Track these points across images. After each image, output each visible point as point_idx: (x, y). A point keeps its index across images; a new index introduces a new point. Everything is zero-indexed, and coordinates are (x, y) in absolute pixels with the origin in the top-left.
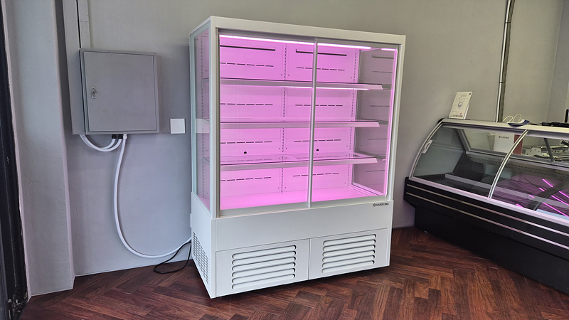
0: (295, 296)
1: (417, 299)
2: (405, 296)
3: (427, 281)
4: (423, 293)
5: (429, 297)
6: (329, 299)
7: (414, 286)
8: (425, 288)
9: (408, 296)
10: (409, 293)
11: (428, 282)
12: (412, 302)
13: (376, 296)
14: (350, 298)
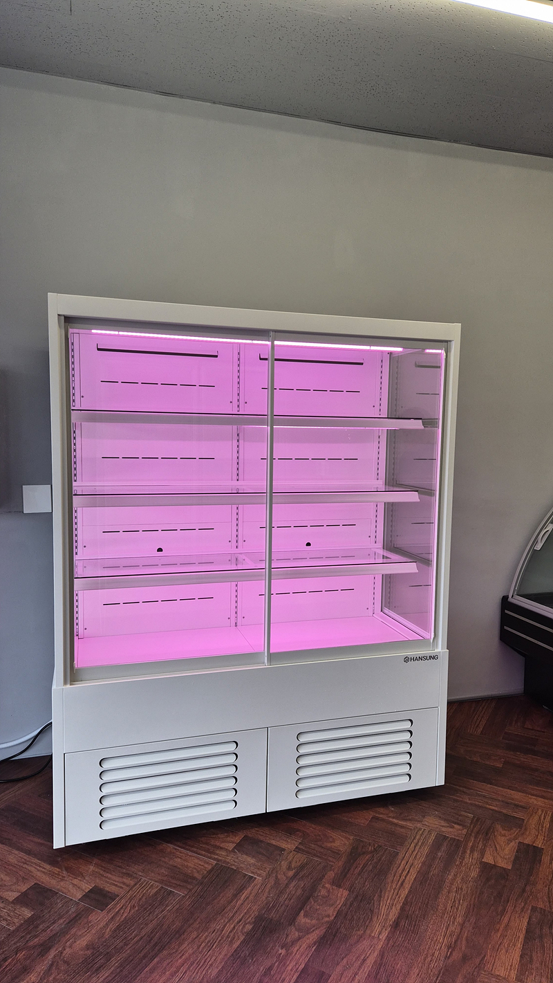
0: (231, 846)
1: (486, 868)
2: (463, 858)
3: (519, 824)
4: (502, 853)
5: (514, 863)
6: (300, 858)
7: (487, 834)
8: (510, 840)
9: (468, 859)
10: (472, 851)
11: (520, 827)
12: (474, 873)
13: (400, 856)
14: (343, 859)
